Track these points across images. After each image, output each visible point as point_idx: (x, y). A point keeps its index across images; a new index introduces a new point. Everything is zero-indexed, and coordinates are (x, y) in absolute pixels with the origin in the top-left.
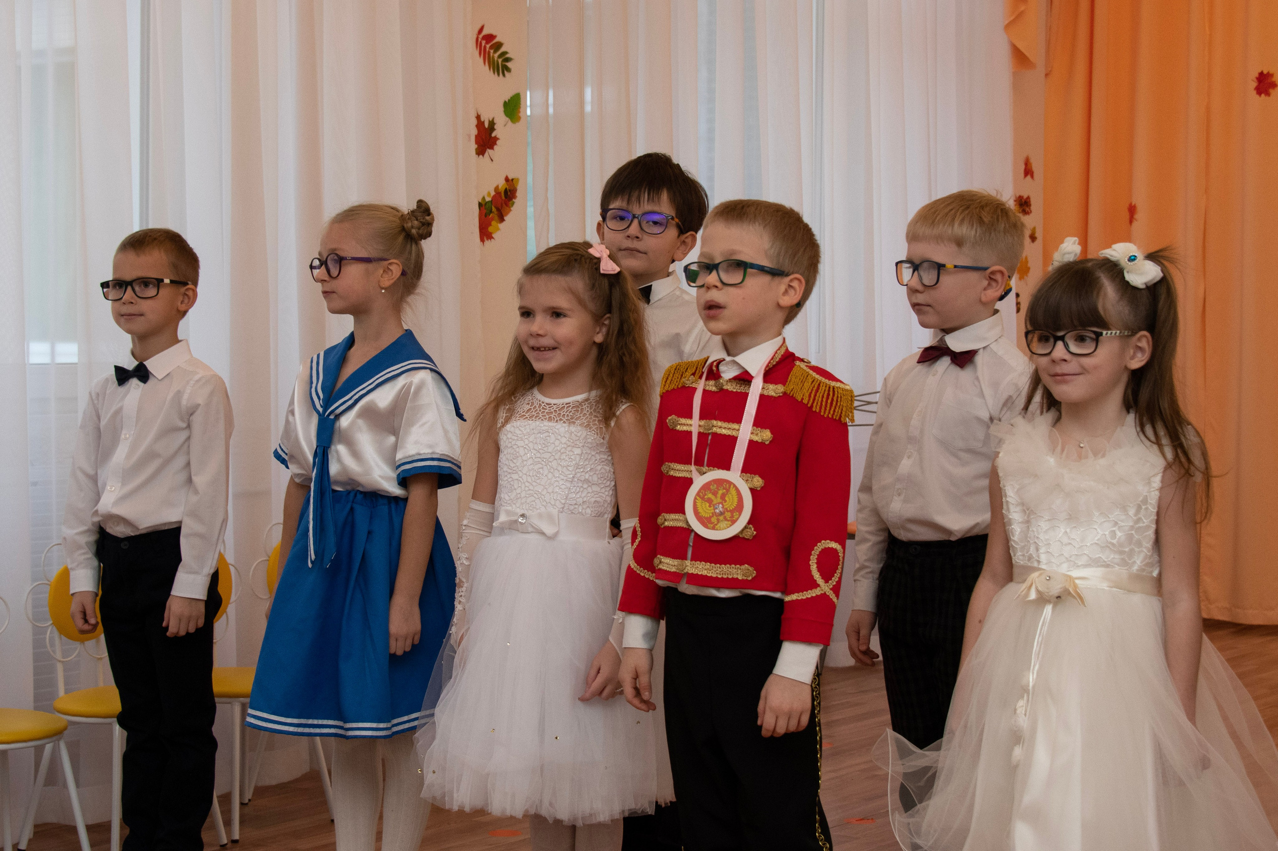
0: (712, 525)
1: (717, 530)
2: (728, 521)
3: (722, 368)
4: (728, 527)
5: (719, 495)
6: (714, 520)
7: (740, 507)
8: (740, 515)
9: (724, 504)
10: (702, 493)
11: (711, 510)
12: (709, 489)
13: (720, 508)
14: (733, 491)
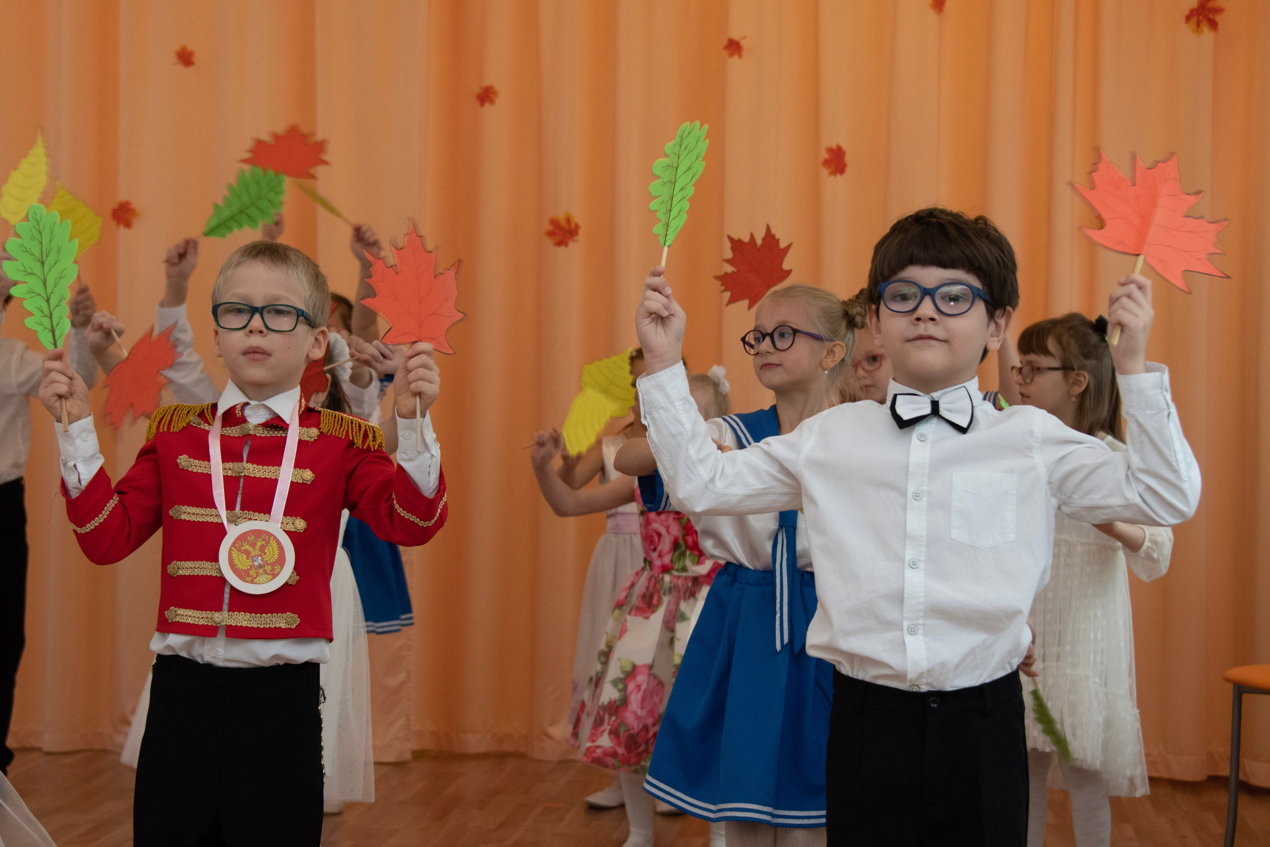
2: (269, 574)
3: (247, 411)
6: (252, 573)
10: (238, 544)
14: (273, 543)
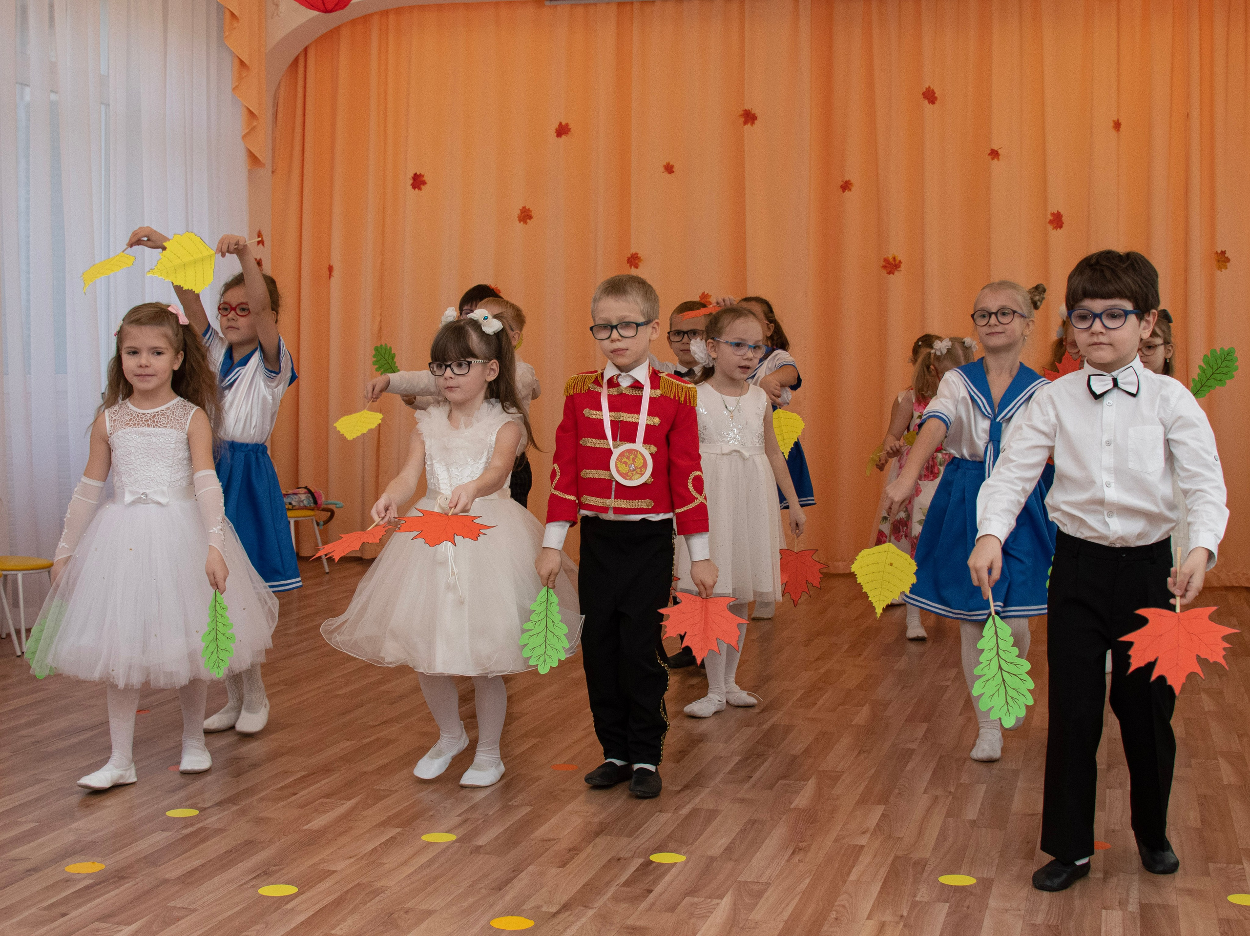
0: (629, 478)
1: (632, 480)
3: (619, 380)
4: (639, 478)
5: (631, 459)
6: (630, 474)
7: (645, 465)
8: (646, 469)
10: (620, 458)
12: (624, 456)
13: (633, 467)
14: (639, 456)
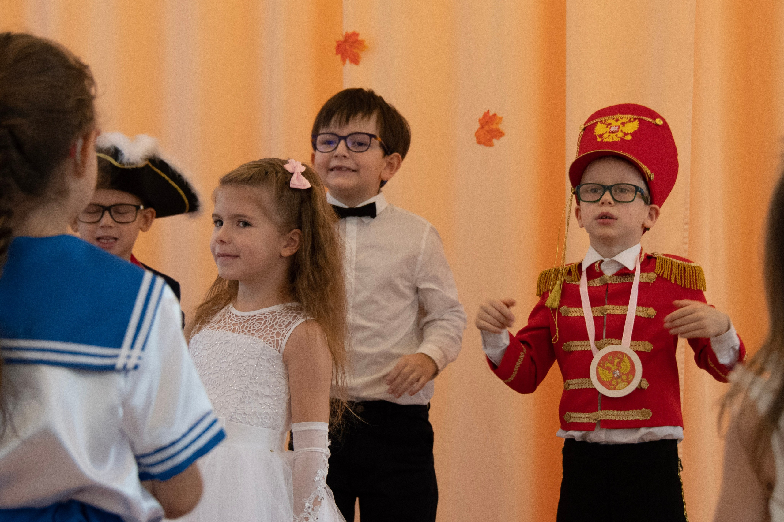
0: (613, 387)
1: (617, 390)
2: (625, 382)
3: (603, 267)
4: (626, 387)
5: (615, 364)
6: (614, 382)
7: (633, 371)
8: (634, 376)
9: (620, 370)
10: (602, 363)
11: (611, 375)
12: (607, 360)
13: (617, 373)
14: (626, 359)
